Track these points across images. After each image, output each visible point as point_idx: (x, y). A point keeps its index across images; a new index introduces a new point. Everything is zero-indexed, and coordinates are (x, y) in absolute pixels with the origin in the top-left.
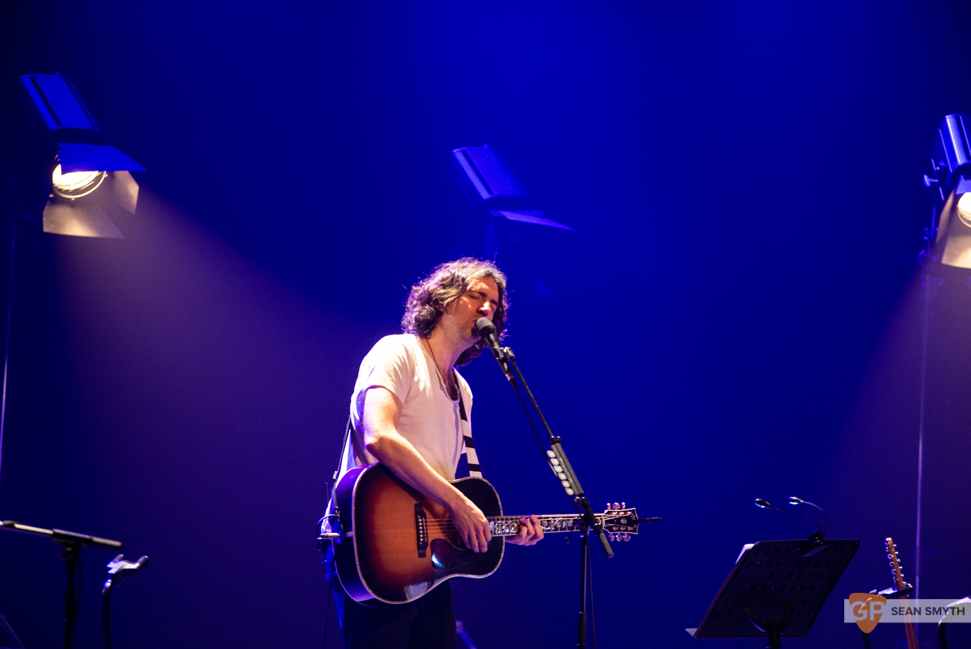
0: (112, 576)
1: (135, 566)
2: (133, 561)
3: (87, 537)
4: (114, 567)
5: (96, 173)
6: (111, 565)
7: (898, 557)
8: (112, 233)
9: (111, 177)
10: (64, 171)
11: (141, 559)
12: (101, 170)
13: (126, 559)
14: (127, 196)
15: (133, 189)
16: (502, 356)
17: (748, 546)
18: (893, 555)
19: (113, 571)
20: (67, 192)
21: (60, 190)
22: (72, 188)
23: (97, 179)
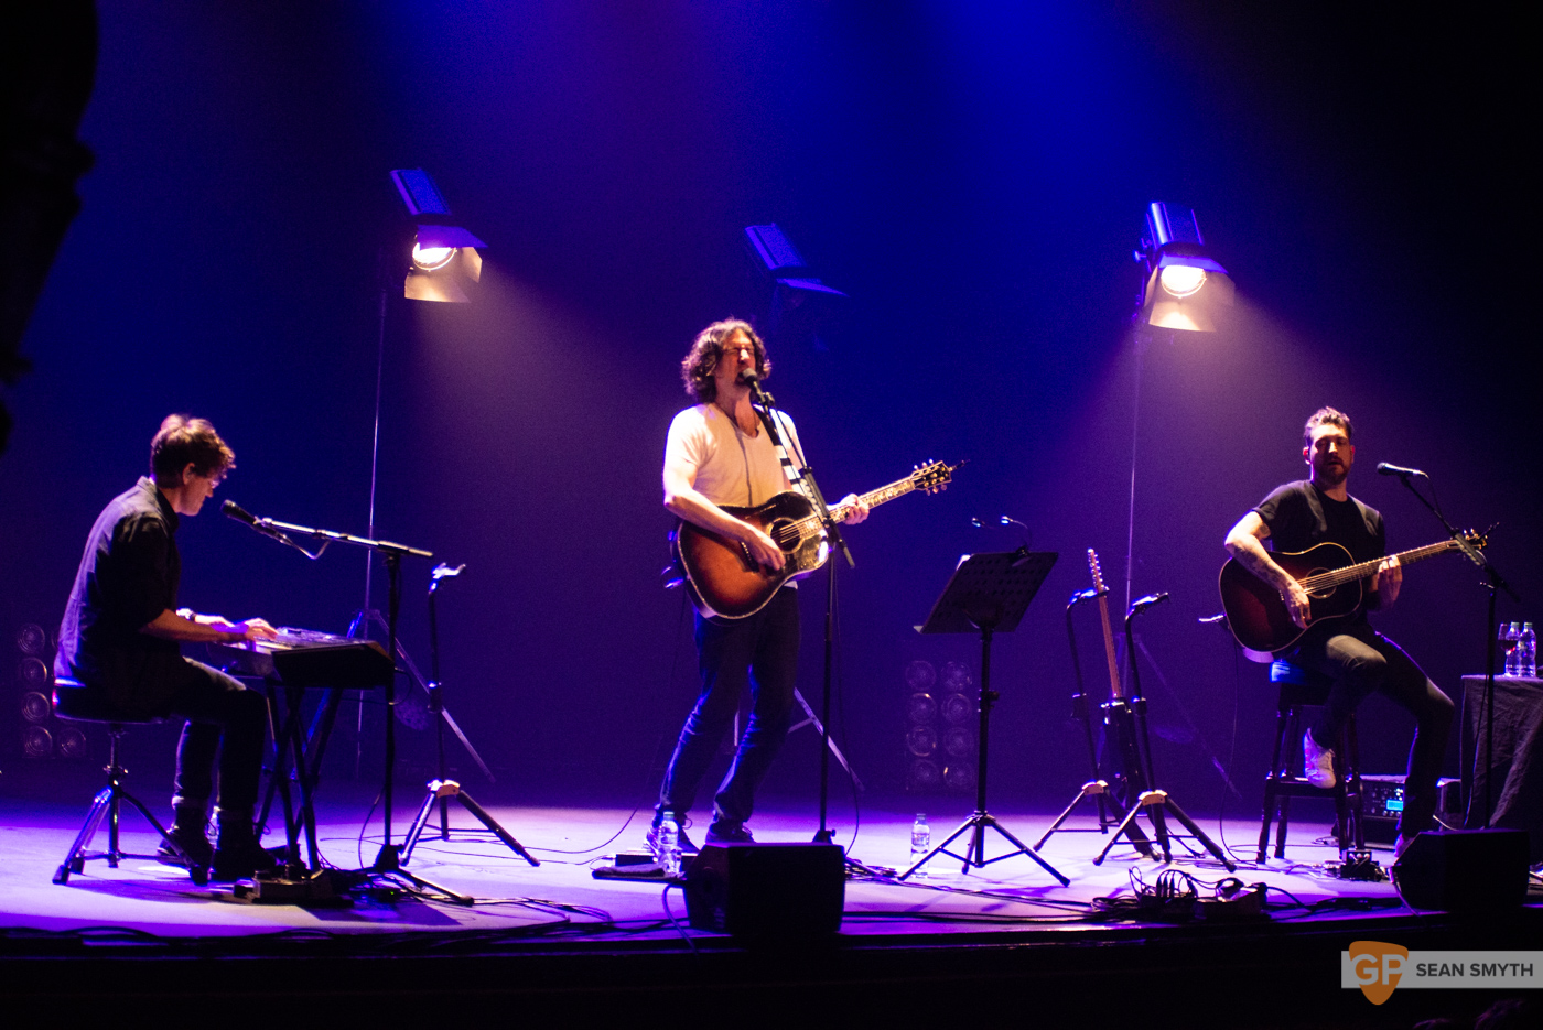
0: (436, 581)
1: (455, 573)
2: (454, 568)
3: (405, 548)
4: (439, 573)
5: (449, 249)
6: (436, 572)
7: (1098, 565)
8: (462, 299)
9: (461, 253)
10: (422, 248)
11: (460, 567)
12: (452, 247)
13: (448, 566)
14: (474, 268)
15: (477, 262)
16: (764, 400)
17: (965, 558)
18: (1094, 564)
19: (436, 577)
20: (425, 265)
21: (419, 264)
22: (428, 262)
23: (451, 253)
